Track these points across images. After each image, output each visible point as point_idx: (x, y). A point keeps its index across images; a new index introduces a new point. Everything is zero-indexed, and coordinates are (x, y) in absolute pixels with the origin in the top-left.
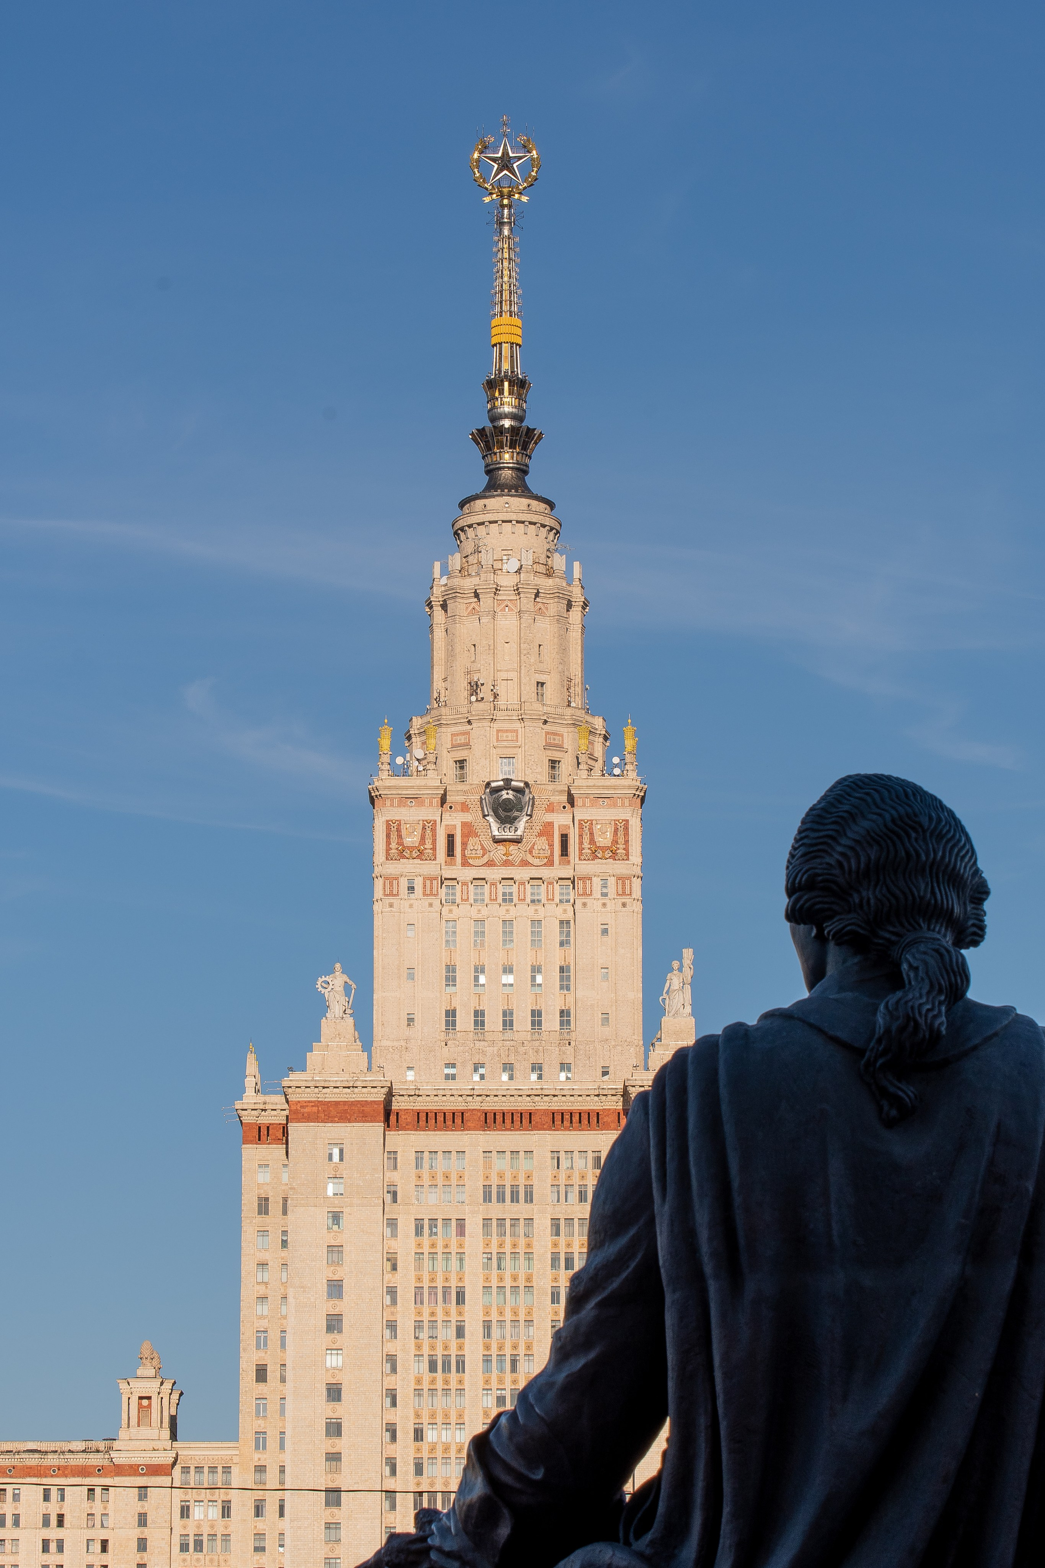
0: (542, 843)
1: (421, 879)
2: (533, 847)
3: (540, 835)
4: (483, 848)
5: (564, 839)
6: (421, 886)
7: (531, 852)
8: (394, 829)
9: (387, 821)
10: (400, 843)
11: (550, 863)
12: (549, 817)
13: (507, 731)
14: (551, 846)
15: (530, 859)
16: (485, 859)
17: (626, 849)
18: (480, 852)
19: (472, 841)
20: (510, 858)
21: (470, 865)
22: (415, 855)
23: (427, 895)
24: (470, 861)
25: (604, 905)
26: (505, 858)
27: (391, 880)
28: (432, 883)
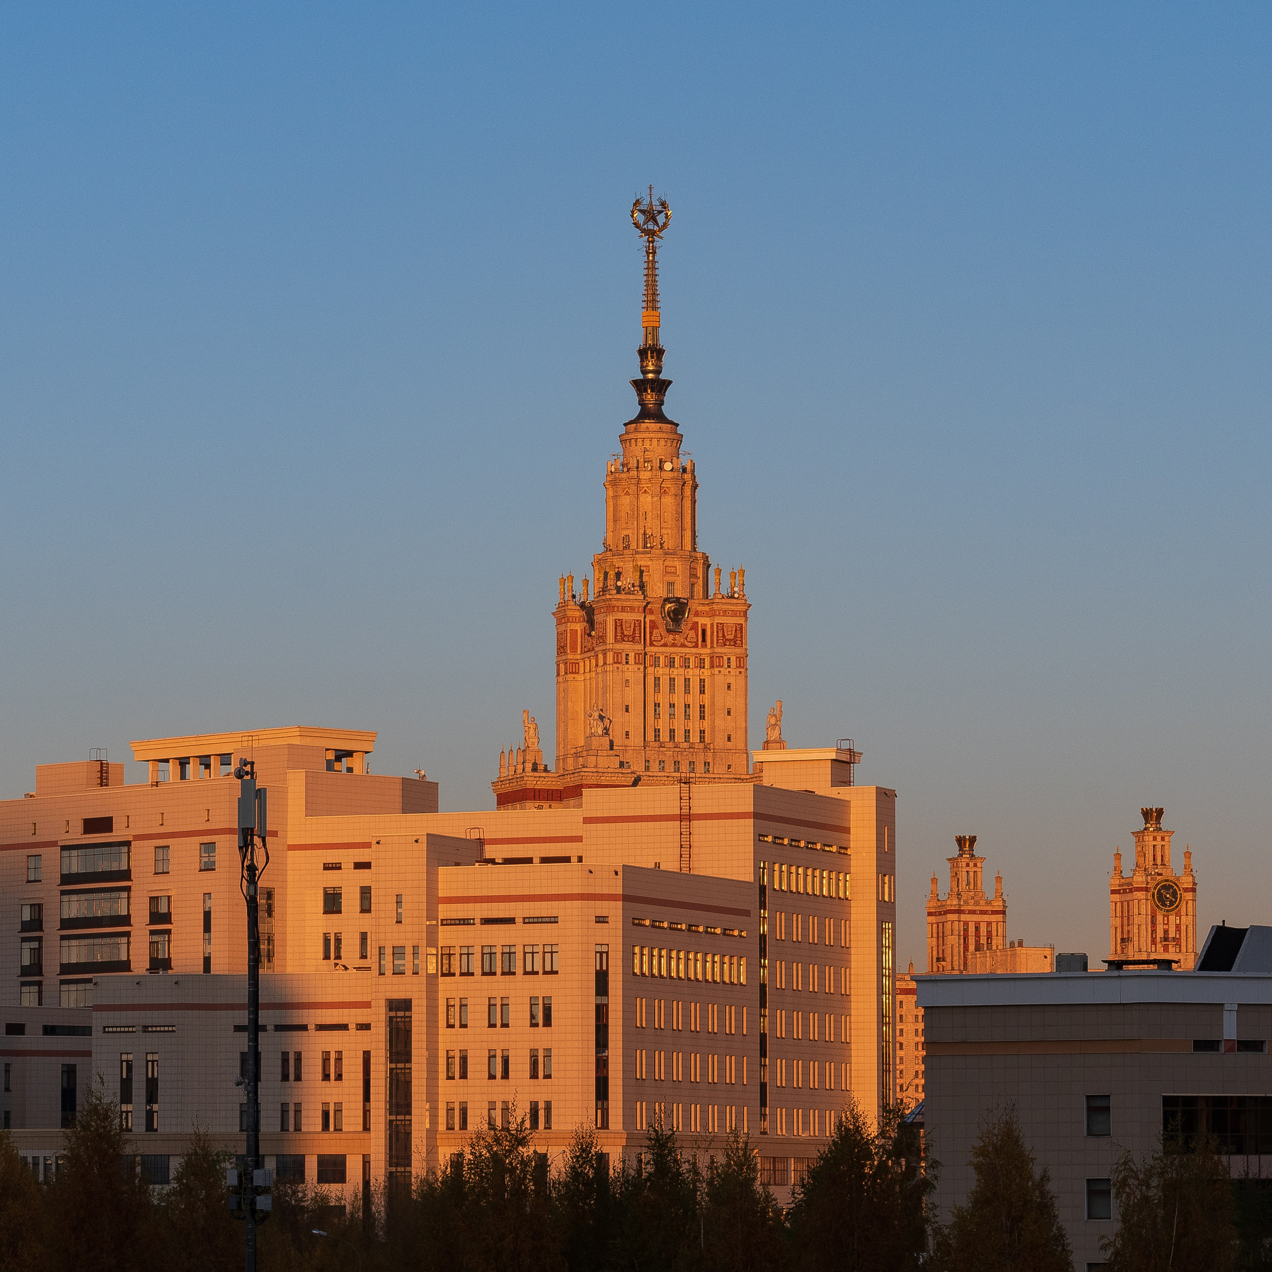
0: (692, 634)
1: (633, 654)
2: (687, 636)
3: (691, 629)
4: (661, 635)
5: (704, 631)
6: (633, 657)
7: (686, 639)
8: (618, 624)
9: (615, 620)
10: (622, 633)
11: (696, 646)
12: (696, 619)
13: (670, 567)
14: (697, 635)
15: (686, 643)
16: (662, 642)
17: (741, 641)
18: (659, 638)
19: (655, 631)
20: (675, 642)
21: (654, 645)
22: (631, 640)
23: (637, 664)
24: (654, 643)
25: (729, 672)
26: (673, 641)
27: (617, 654)
28: (639, 657)
